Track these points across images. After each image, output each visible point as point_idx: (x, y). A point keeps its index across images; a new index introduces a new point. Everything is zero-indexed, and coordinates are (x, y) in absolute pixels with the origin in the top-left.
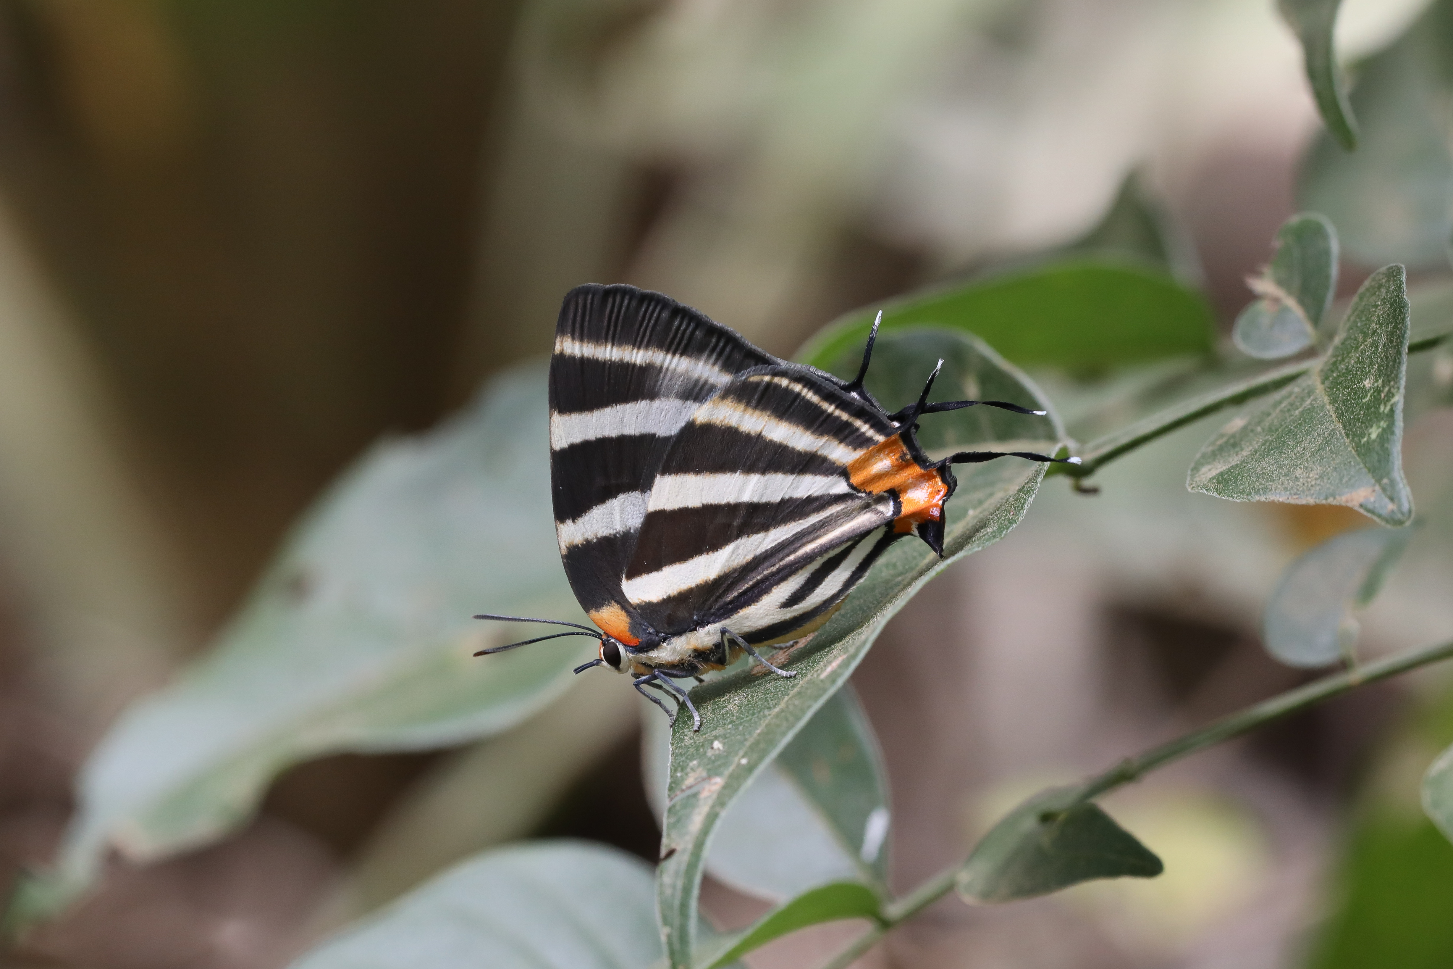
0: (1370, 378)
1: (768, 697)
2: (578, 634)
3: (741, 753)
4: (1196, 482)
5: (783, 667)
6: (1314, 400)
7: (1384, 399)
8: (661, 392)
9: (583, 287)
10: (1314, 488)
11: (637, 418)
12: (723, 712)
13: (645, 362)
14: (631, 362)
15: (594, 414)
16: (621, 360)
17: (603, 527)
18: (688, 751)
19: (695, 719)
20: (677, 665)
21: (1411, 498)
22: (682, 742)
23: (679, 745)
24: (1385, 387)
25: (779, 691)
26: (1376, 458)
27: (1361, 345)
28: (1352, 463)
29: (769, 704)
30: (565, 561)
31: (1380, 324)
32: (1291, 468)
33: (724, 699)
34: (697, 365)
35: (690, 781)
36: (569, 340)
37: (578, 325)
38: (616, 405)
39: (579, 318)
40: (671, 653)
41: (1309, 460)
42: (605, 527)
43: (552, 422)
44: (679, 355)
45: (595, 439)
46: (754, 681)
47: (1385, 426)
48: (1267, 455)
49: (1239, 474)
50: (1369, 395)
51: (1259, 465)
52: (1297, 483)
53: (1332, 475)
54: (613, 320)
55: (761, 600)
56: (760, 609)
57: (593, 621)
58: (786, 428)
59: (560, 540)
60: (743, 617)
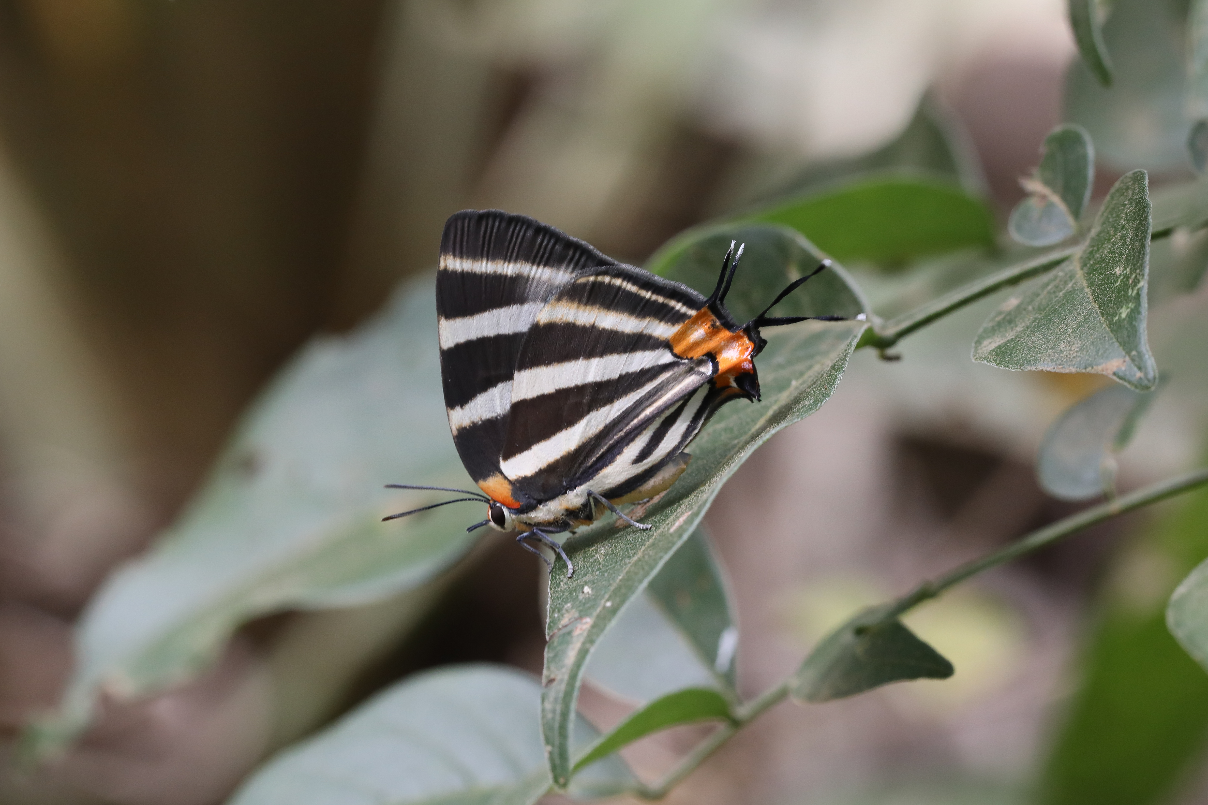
0: (1120, 266)
1: (628, 547)
2: (469, 499)
3: (607, 596)
4: (979, 354)
5: (641, 520)
6: (1075, 283)
7: (1131, 284)
8: (530, 297)
9: (461, 214)
10: (1075, 359)
11: (510, 319)
12: (592, 560)
13: (515, 273)
14: (503, 274)
15: (474, 318)
16: (495, 273)
17: (486, 411)
18: (563, 595)
19: (569, 568)
20: (553, 523)
21: (1155, 367)
22: (558, 587)
23: (556, 589)
24: (1132, 274)
25: (637, 542)
26: (1126, 334)
27: (1112, 238)
28: (1107, 338)
29: (629, 553)
30: (456, 440)
31: (1128, 220)
32: (1056, 342)
33: (593, 548)
34: (558, 273)
35: (565, 621)
36: (451, 258)
37: (458, 246)
39: (458, 240)
40: (547, 512)
41: (1071, 335)
43: (440, 326)
44: (543, 266)
45: (476, 339)
46: (617, 533)
47: (1133, 307)
48: (1037, 331)
49: (1014, 347)
50: (1119, 280)
51: (1030, 340)
52: (1061, 355)
53: (1090, 349)
54: (487, 239)
55: (616, 461)
56: (616, 468)
57: (482, 489)
58: (614, 317)
59: (451, 424)
60: (603, 477)
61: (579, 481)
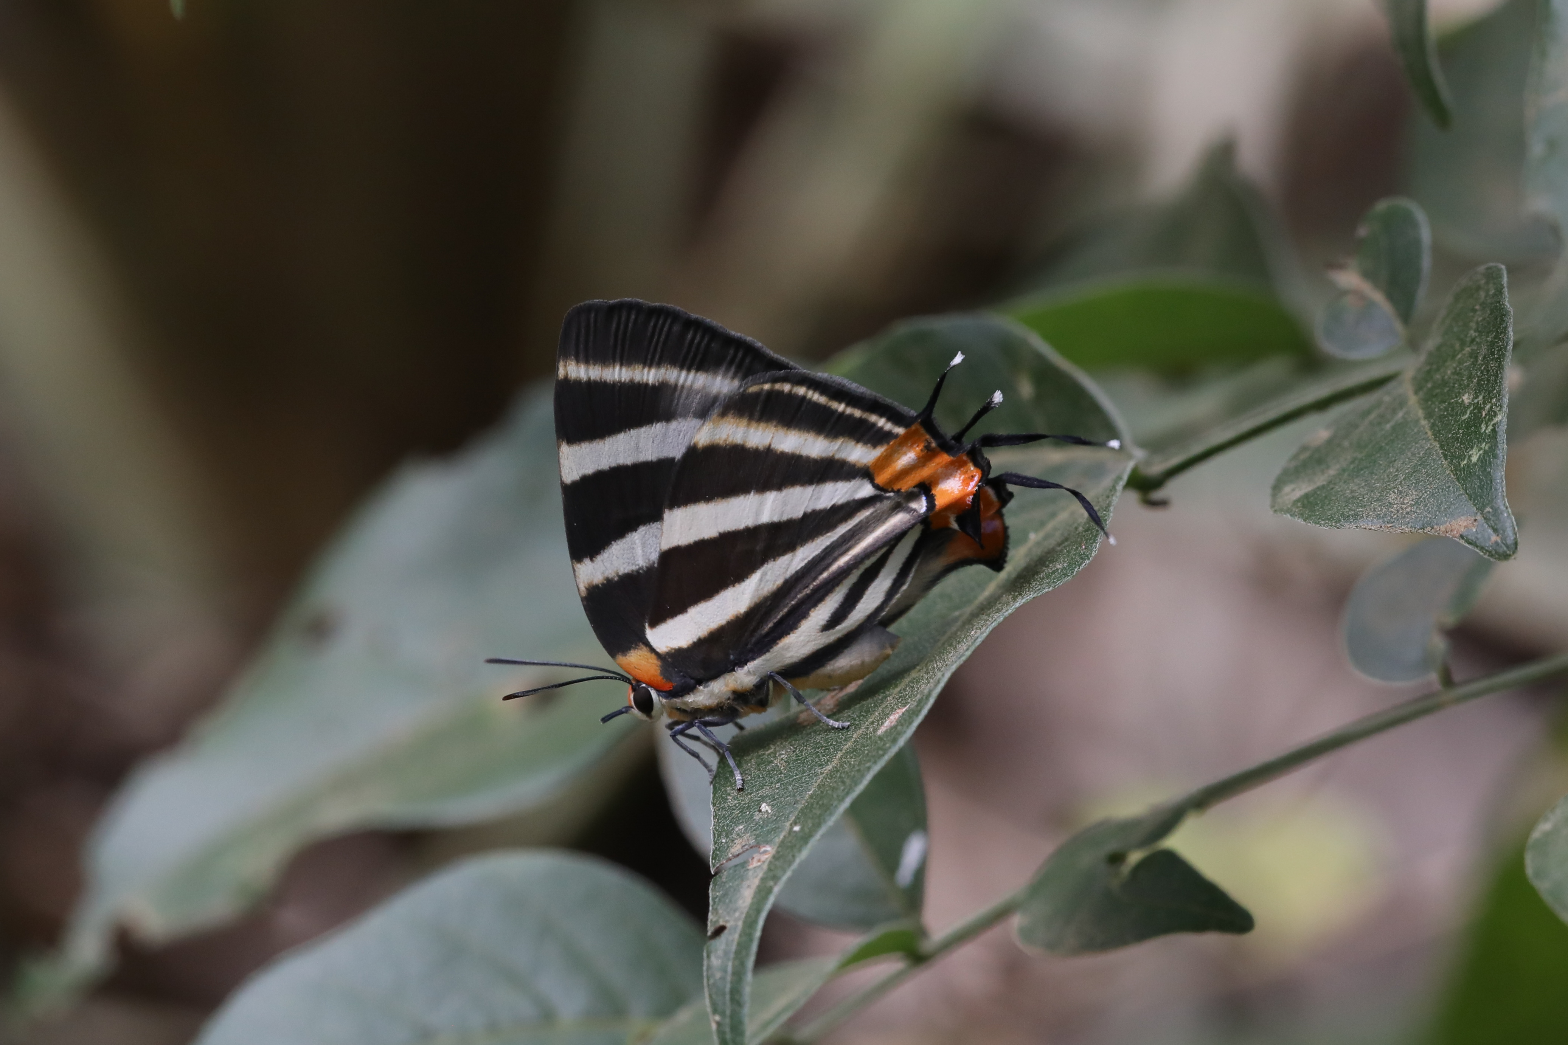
0: (1469, 393)
1: (818, 752)
2: (607, 678)
3: (793, 817)
4: (1279, 504)
5: (831, 716)
6: (1406, 413)
7: (1485, 418)
9: (584, 304)
10: (1409, 516)
11: (653, 442)
12: (769, 767)
13: (658, 381)
14: (643, 382)
15: (606, 442)
16: (632, 381)
17: (624, 564)
18: (731, 814)
19: (737, 776)
20: (716, 709)
21: (1516, 528)
22: (724, 802)
23: (722, 806)
24: (1486, 404)
25: (831, 744)
26: (1478, 485)
27: (1458, 354)
28: (1451, 489)
29: (820, 760)
30: (585, 603)
31: (1480, 332)
33: (768, 752)
34: (715, 380)
35: (736, 849)
36: (573, 363)
37: (582, 346)
38: (630, 430)
39: (582, 339)
40: (709, 695)
41: (1403, 483)
42: (627, 564)
43: (561, 454)
44: (694, 372)
45: (609, 469)
46: (802, 732)
47: (1487, 448)
48: (1357, 476)
49: (1326, 497)
50: (1468, 412)
51: (1348, 488)
52: (1390, 510)
53: (1429, 502)
54: (620, 337)
55: (800, 627)
56: (800, 636)
57: (620, 665)
58: (796, 437)
59: (578, 580)
60: (783, 648)
61: (750, 655)
